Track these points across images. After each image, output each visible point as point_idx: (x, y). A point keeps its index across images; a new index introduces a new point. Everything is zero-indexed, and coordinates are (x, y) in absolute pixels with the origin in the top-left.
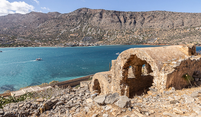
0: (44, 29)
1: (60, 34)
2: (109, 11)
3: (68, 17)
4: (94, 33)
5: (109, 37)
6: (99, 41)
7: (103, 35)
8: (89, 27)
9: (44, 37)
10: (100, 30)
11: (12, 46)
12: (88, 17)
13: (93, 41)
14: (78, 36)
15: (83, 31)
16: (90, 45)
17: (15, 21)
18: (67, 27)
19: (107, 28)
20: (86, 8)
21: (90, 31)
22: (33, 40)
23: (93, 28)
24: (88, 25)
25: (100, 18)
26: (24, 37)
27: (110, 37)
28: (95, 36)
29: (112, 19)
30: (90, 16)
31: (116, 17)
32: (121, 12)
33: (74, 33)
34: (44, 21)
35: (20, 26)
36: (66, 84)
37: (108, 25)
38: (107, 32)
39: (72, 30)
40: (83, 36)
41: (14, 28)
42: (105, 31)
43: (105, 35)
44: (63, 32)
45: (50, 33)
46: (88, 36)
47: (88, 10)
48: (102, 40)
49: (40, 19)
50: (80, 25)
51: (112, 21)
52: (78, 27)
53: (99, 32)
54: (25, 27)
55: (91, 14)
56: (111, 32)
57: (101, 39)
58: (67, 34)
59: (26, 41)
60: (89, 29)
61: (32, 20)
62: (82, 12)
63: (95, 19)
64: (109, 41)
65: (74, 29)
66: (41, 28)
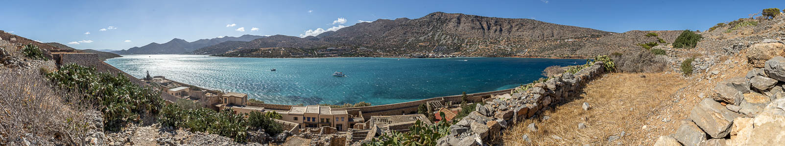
0: (389, 38)
1: (407, 43)
2: (469, 16)
3: (418, 24)
4: (449, 42)
5: (468, 47)
6: (455, 52)
7: (461, 45)
8: (443, 34)
9: (389, 47)
10: (457, 38)
11: (353, 56)
12: (442, 23)
13: (448, 51)
14: (428, 46)
15: (435, 39)
16: (443, 57)
17: (361, 30)
18: (415, 34)
19: (467, 36)
20: (440, 12)
21: (444, 39)
22: (375, 50)
23: (448, 36)
24: (442, 31)
25: (458, 23)
26: (367, 47)
27: (470, 47)
28: (451, 45)
29: (472, 25)
30: (445, 22)
31: (478, 23)
32: (484, 17)
33: (424, 42)
34: (390, 28)
35: (365, 35)
36: (391, 110)
37: (467, 33)
38: (466, 41)
39: (422, 38)
40: (435, 46)
41: (359, 38)
42: (463, 39)
43: (463, 45)
44: (410, 40)
45: (395, 42)
46: (442, 45)
47: (443, 14)
48: (460, 51)
49: (386, 26)
50: (432, 32)
51: (473, 28)
52: (429, 34)
53: (456, 41)
54: (371, 35)
55: (446, 19)
56: (471, 40)
57: (458, 49)
58: (416, 43)
59: (367, 51)
60: (444, 36)
61: (378, 28)
62: (436, 17)
63: (451, 25)
64: (468, 53)
65: (424, 37)
66: (387, 36)
